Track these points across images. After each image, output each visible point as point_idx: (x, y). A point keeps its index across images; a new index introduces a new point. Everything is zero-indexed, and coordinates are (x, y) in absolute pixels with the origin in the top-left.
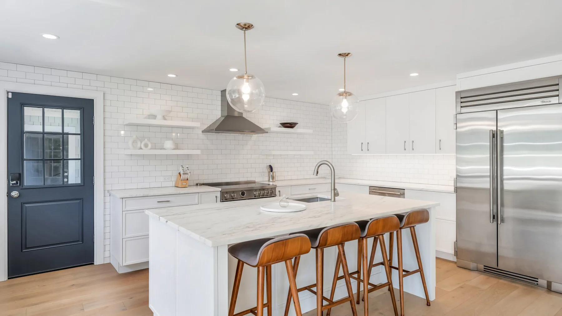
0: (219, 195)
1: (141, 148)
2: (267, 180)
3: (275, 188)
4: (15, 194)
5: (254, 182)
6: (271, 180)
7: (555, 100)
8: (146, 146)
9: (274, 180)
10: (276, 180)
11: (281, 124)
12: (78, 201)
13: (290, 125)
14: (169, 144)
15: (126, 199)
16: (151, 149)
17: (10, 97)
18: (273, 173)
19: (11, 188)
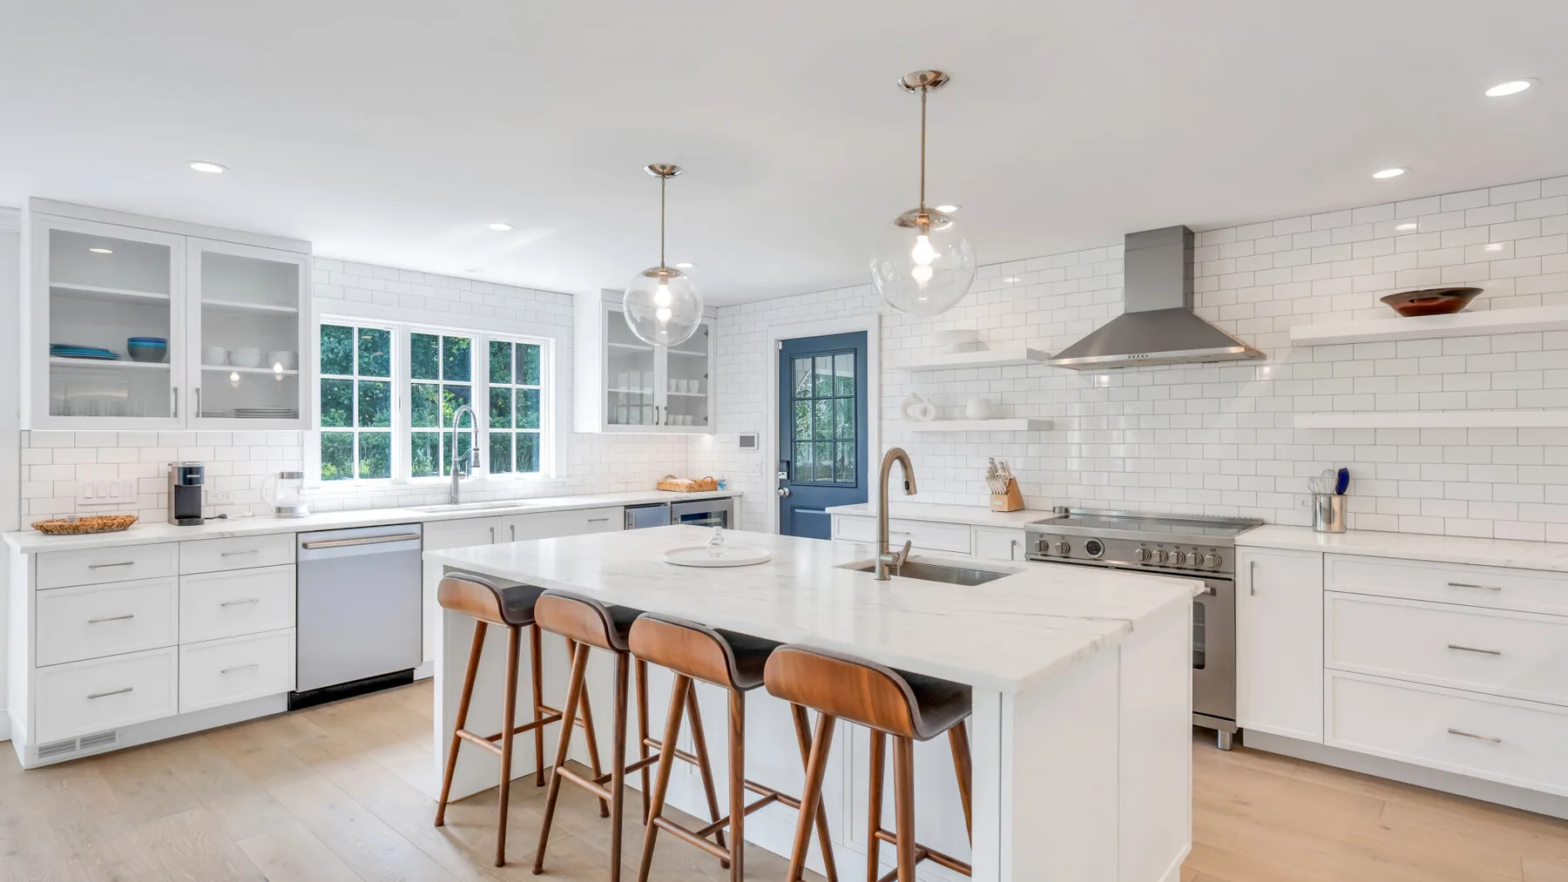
0: (1022, 538)
4: (784, 491)
8: (925, 412)
11: (1388, 300)
13: (1440, 302)
15: (842, 517)
16: (937, 418)
17: (781, 347)
18: (1337, 500)
19: (781, 483)
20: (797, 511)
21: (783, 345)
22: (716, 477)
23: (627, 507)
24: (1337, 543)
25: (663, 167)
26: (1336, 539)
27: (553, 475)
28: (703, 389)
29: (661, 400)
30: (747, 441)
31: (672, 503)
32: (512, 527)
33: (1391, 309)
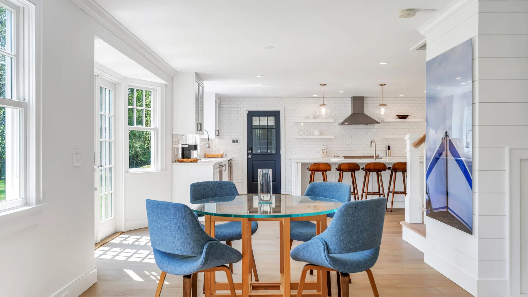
1: (302, 135)
4: (250, 156)
8: (304, 133)
9: (390, 156)
10: (392, 156)
12: (274, 162)
14: (317, 132)
17: (248, 113)
18: (390, 151)
19: (248, 154)
20: (254, 162)
25: (323, 84)
30: (235, 141)
33: (397, 117)
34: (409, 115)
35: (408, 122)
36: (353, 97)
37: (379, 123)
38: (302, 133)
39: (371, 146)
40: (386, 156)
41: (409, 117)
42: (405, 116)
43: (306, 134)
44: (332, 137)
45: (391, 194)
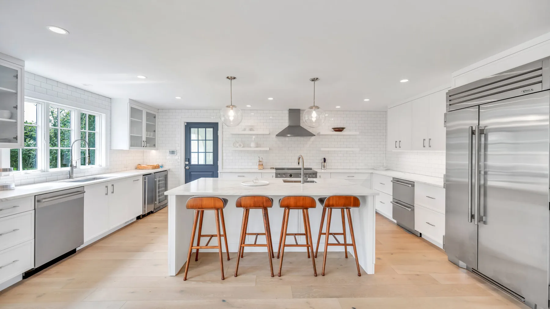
0: (274, 175)
1: (237, 147)
2: (321, 168)
3: (317, 174)
4: (187, 167)
5: (311, 169)
6: (323, 168)
7: (537, 88)
8: (240, 145)
9: (325, 168)
10: (327, 168)
11: (333, 128)
12: (211, 173)
13: (340, 130)
14: (253, 145)
15: (222, 173)
16: (243, 147)
17: (186, 124)
18: (325, 163)
19: (186, 165)
20: (192, 173)
21: (187, 124)
22: (160, 164)
23: (143, 175)
24: (325, 171)
25: (231, 77)
26: (325, 170)
27: (104, 165)
28: (154, 135)
29: (144, 139)
30: (173, 152)
31: (154, 173)
32: (113, 185)
33: (333, 130)
34: (345, 128)
35: (344, 135)
36: (289, 109)
37: (315, 135)
38: (238, 145)
39: (299, 164)
40: (322, 169)
41: (344, 130)
42: (341, 129)
43: (242, 146)
44: (268, 149)
45: (323, 237)
